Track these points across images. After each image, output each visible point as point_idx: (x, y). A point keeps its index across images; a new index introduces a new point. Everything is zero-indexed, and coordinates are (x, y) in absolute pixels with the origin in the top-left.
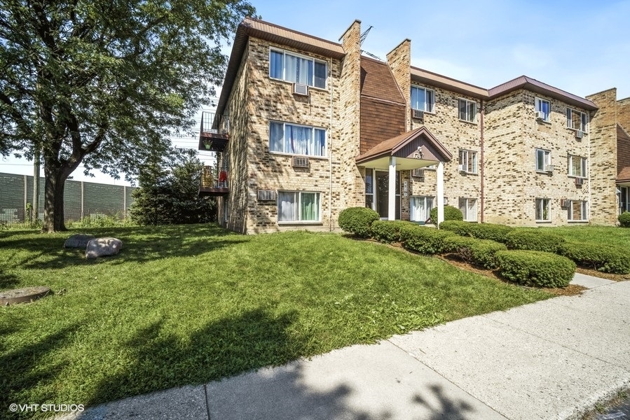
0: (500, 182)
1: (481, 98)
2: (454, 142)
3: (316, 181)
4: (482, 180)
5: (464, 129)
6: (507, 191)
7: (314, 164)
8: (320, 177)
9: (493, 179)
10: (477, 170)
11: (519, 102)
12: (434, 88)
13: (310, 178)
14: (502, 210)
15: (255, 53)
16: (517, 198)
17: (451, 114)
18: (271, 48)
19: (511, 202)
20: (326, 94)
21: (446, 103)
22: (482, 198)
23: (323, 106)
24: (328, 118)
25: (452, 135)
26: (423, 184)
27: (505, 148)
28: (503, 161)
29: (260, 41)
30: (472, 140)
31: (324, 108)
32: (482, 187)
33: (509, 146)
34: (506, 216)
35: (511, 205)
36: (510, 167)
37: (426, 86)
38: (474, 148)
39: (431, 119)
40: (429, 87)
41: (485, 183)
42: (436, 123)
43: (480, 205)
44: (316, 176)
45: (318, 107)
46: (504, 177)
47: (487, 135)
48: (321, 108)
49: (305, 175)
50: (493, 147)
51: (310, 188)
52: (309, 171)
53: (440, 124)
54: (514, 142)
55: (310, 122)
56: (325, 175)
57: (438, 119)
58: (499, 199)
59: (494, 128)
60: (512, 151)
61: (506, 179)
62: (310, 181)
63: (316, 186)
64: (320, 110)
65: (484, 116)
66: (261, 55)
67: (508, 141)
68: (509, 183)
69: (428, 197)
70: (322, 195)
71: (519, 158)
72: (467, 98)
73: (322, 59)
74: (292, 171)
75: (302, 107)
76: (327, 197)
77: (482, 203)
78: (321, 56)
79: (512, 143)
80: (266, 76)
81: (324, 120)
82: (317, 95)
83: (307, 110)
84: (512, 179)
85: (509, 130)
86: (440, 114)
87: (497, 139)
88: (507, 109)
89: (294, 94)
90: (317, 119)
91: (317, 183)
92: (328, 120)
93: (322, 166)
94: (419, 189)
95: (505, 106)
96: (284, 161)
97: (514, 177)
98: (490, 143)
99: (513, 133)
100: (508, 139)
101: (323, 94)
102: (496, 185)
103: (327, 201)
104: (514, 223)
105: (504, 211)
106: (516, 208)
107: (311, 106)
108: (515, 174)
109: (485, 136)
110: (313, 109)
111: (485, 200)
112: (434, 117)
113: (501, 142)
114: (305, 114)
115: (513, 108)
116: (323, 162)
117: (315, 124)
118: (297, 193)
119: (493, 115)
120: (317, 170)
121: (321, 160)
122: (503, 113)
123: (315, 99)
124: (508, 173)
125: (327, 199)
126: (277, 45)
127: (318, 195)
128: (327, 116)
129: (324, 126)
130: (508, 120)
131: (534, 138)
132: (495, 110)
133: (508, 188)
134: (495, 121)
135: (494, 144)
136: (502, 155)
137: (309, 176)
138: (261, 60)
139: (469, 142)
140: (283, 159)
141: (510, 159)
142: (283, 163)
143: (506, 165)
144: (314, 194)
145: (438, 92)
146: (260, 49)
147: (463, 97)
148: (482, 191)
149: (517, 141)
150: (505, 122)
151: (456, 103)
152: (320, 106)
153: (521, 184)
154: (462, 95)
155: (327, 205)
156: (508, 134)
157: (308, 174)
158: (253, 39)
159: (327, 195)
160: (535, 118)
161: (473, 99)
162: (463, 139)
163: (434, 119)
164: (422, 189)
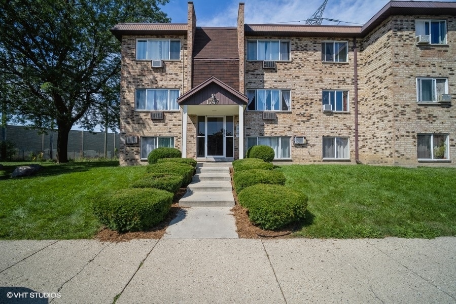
0: (374, 118)
1: (353, 37)
2: (316, 85)
3: (170, 128)
4: (357, 117)
5: (331, 70)
6: (380, 128)
7: (168, 116)
8: (174, 125)
9: (369, 116)
10: (350, 108)
11: (389, 30)
12: (289, 38)
13: (165, 127)
14: (376, 148)
15: (126, 46)
16: (388, 135)
17: (311, 59)
18: (137, 39)
19: (384, 139)
20: (179, 63)
21: (305, 49)
22: (357, 136)
23: (176, 72)
24: (180, 80)
25: (312, 77)
26: (276, 125)
27: (377, 82)
28: (377, 96)
29: (129, 37)
30: (341, 79)
31: (177, 74)
32: (357, 125)
33: (381, 79)
34: (379, 154)
35: (383, 143)
36: (382, 102)
37: (280, 38)
38: (343, 87)
39: (287, 66)
40: (284, 39)
41: (360, 120)
42: (293, 69)
43: (354, 143)
44: (170, 124)
45: (172, 74)
46: (377, 113)
47: (362, 72)
48: (175, 74)
49: (161, 124)
50: (369, 83)
51: (166, 134)
52: (164, 122)
53: (297, 69)
54: (386, 74)
55: (166, 86)
56: (177, 124)
57: (294, 65)
58: (374, 136)
59: (369, 63)
60: (383, 85)
61: (379, 115)
62: (165, 129)
63: (170, 132)
64: (174, 76)
65: (358, 53)
66: (130, 46)
67: (380, 75)
68: (382, 119)
69: (282, 138)
70: (175, 139)
71: (389, 91)
72: (333, 39)
73: (176, 38)
74: (151, 122)
75: (159, 76)
76: (179, 140)
77: (357, 141)
78: (175, 36)
79: (383, 75)
80: (133, 59)
81: (176, 83)
82: (171, 65)
83: (163, 77)
84: (384, 115)
85: (381, 63)
86: (298, 61)
87: (371, 75)
88: (379, 41)
89: (152, 68)
90: (172, 83)
91: (170, 130)
92: (180, 82)
93: (175, 117)
94: (272, 130)
95: (377, 39)
96: (145, 116)
97: (385, 112)
98: (366, 79)
99: (384, 65)
100: (379, 73)
101: (176, 64)
102: (371, 122)
103: (179, 143)
104: (386, 162)
105: (378, 149)
106: (388, 146)
107: (166, 74)
108: (386, 108)
109: (359, 73)
110: (168, 76)
111: (360, 138)
112: (290, 64)
113: (375, 77)
114: (161, 81)
115: (384, 38)
116: (176, 114)
117: (169, 87)
118: (156, 138)
119: (368, 50)
120: (171, 120)
121: (174, 112)
122: (376, 46)
123: (170, 68)
124: (381, 109)
125: (179, 142)
126: (141, 37)
127: (173, 138)
128: (180, 79)
129: (177, 87)
130: (380, 52)
131: (414, 66)
132: (369, 45)
133: (381, 125)
134: (369, 56)
135: (369, 80)
136: (376, 90)
137: (164, 125)
138: (130, 49)
139: (337, 82)
140: (145, 114)
141: (382, 93)
142: (144, 117)
143: (379, 100)
144: (170, 138)
145: (296, 40)
146: (129, 43)
147: (328, 39)
148: (356, 130)
149: (387, 73)
150: (377, 55)
151: (319, 47)
152: (174, 72)
153: (391, 119)
154: (326, 38)
155: (179, 146)
156: (380, 67)
157: (164, 124)
158: (125, 37)
159: (179, 138)
160: (416, 43)
161: (341, 40)
162: (327, 79)
163: (289, 65)
164: (275, 130)
